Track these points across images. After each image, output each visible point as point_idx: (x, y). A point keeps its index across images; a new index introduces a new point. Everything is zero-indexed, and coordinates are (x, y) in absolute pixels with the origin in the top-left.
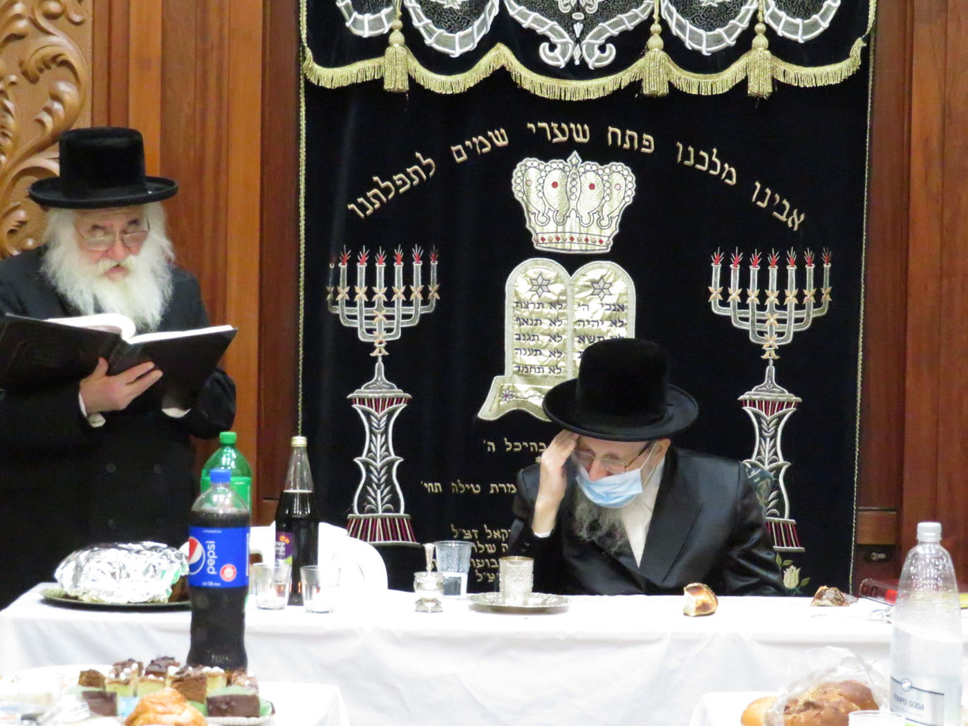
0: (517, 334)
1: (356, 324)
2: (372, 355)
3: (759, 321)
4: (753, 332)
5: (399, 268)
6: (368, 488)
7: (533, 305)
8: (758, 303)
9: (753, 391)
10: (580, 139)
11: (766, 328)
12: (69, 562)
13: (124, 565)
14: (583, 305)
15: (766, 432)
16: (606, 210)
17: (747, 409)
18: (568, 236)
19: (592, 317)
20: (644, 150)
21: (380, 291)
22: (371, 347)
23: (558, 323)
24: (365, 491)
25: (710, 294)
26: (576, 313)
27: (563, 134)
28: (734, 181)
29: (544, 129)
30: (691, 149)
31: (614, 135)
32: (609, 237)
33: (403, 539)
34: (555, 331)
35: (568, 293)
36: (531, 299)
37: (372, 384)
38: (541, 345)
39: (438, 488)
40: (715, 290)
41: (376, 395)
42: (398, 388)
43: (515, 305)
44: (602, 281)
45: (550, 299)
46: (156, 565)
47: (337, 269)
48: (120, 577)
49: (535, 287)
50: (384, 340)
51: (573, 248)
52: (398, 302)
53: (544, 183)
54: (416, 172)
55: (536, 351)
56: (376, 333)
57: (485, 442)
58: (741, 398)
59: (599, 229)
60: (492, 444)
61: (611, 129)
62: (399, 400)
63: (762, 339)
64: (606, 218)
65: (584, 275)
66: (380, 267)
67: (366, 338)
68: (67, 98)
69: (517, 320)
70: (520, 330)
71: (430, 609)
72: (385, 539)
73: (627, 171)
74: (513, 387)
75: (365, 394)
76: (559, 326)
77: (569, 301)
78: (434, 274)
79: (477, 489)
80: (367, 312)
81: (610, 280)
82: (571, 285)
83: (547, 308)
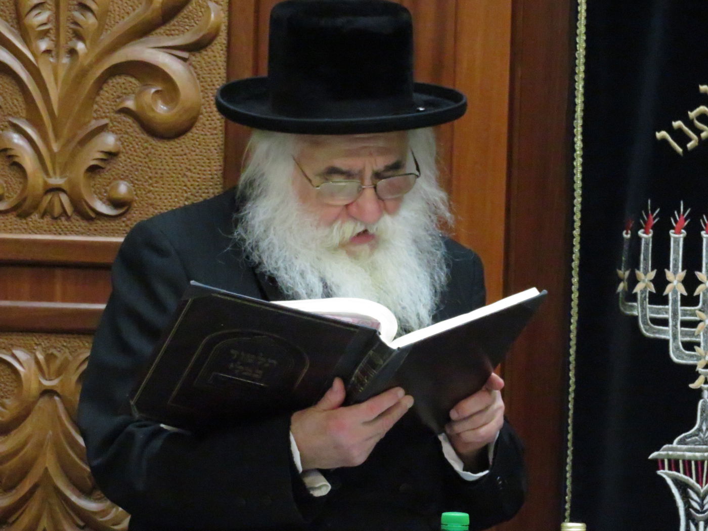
1: (666, 333)
2: (692, 386)
22: (691, 372)
37: (691, 436)
41: (698, 454)
47: (636, 240)
56: (700, 350)
67: (683, 359)
75: (679, 453)
80: (684, 313)
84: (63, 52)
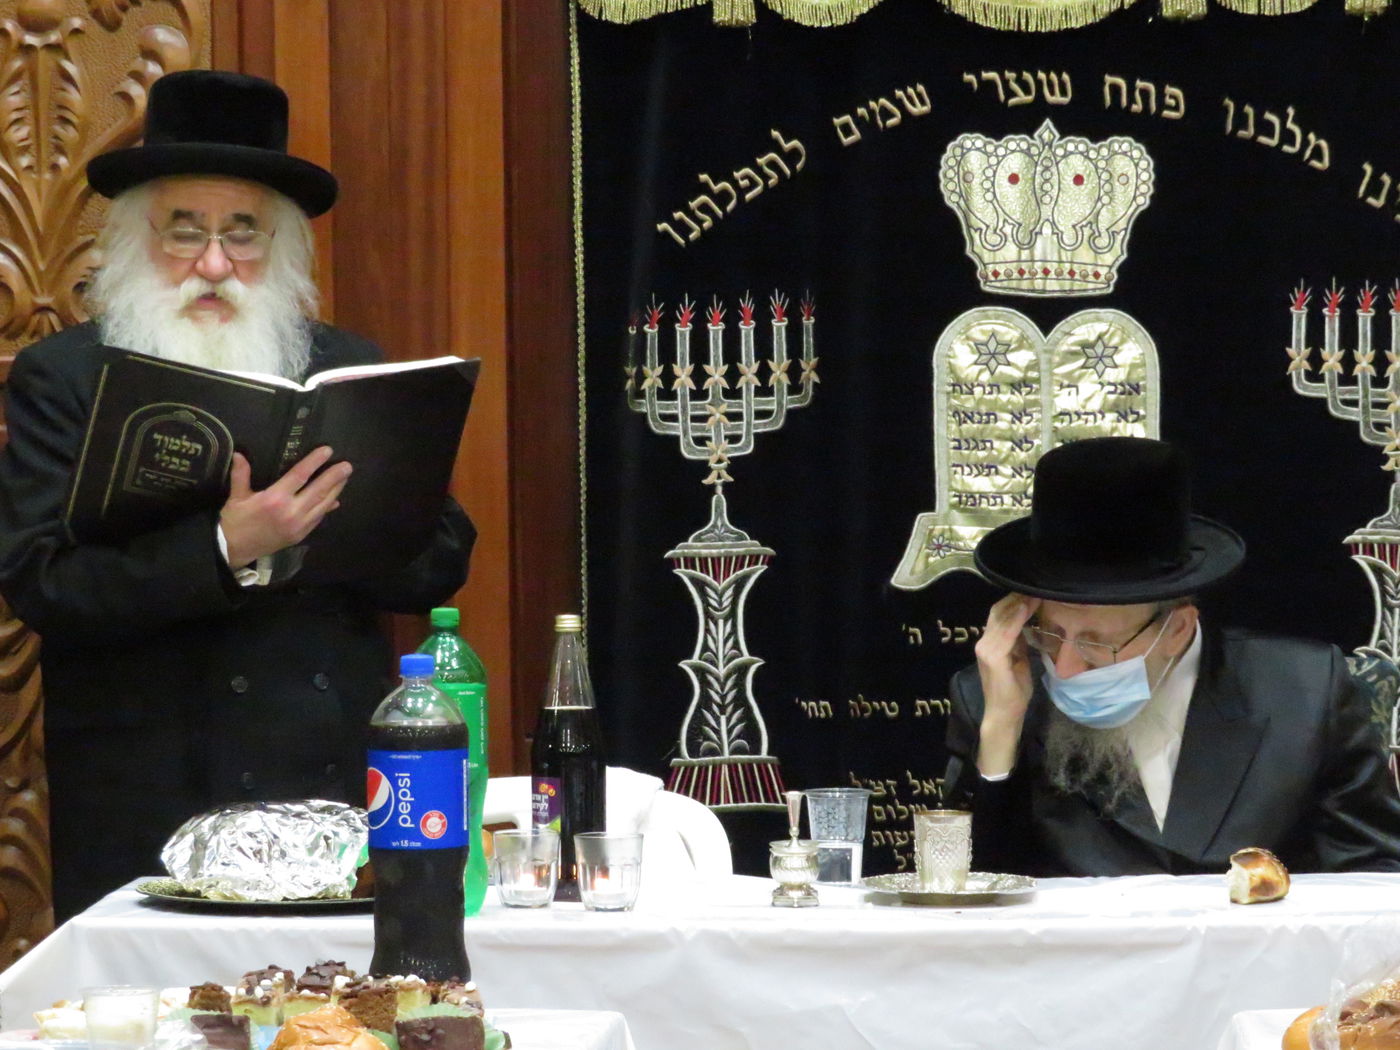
0: (955, 440)
1: (676, 429)
2: (705, 482)
3: (1377, 405)
4: (1367, 424)
5: (747, 330)
6: (705, 712)
7: (981, 389)
8: (1374, 373)
9: (1369, 528)
10: (1056, 99)
11: (1389, 417)
12: (182, 836)
13: (275, 837)
14: (1069, 386)
15: (1392, 597)
16: (1104, 222)
17: (1360, 559)
18: (1038, 266)
19: (1084, 407)
20: (1166, 113)
21: (716, 371)
22: (703, 468)
23: (1025, 419)
24: (698, 718)
25: (1289, 360)
26: (1056, 400)
27: (1027, 91)
28: (1324, 164)
29: (992, 83)
30: (1249, 110)
31: (1115, 89)
32: (1110, 267)
33: (767, 800)
34: (1021, 431)
35: (1043, 366)
36: (977, 379)
37: (707, 532)
38: (997, 458)
39: (825, 708)
40: (1298, 353)
41: (714, 551)
42: (752, 539)
43: (950, 389)
44: (1100, 342)
45: (1011, 376)
46: (331, 835)
47: (642, 335)
48: (270, 858)
49: (984, 357)
50: (726, 456)
51: (1048, 288)
52: (748, 389)
53: (994, 176)
54: (772, 165)
55: (989, 468)
56: (711, 445)
57: (904, 628)
58: (1348, 539)
59: (1092, 253)
60: (917, 631)
61: (1109, 79)
62: (754, 559)
63: (1382, 438)
64: (1105, 234)
65: (1069, 334)
66: (716, 330)
67: (694, 454)
68: (169, 55)
69: (954, 416)
70: (960, 431)
71: (796, 900)
72: (735, 801)
73: (1139, 151)
74: (951, 530)
75: (695, 551)
76: (1028, 422)
77: (1044, 380)
78: (808, 341)
79: (892, 709)
80: (694, 408)
81: (1115, 341)
82: (1046, 351)
83: (1005, 393)
84: (44, 168)
